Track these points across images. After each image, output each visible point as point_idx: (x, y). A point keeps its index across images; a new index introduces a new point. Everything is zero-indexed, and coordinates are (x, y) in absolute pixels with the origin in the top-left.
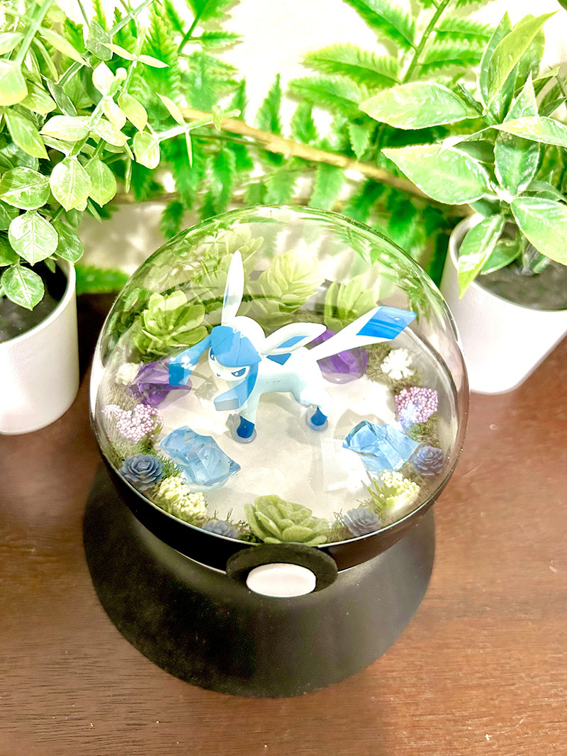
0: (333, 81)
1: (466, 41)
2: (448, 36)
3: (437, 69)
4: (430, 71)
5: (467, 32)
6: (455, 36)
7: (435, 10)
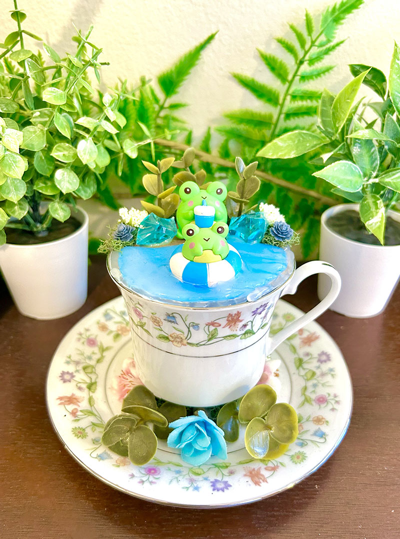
0: (239, 128)
1: (309, 101)
2: (298, 98)
3: (296, 118)
4: (292, 119)
5: (309, 95)
6: (302, 98)
7: (287, 84)
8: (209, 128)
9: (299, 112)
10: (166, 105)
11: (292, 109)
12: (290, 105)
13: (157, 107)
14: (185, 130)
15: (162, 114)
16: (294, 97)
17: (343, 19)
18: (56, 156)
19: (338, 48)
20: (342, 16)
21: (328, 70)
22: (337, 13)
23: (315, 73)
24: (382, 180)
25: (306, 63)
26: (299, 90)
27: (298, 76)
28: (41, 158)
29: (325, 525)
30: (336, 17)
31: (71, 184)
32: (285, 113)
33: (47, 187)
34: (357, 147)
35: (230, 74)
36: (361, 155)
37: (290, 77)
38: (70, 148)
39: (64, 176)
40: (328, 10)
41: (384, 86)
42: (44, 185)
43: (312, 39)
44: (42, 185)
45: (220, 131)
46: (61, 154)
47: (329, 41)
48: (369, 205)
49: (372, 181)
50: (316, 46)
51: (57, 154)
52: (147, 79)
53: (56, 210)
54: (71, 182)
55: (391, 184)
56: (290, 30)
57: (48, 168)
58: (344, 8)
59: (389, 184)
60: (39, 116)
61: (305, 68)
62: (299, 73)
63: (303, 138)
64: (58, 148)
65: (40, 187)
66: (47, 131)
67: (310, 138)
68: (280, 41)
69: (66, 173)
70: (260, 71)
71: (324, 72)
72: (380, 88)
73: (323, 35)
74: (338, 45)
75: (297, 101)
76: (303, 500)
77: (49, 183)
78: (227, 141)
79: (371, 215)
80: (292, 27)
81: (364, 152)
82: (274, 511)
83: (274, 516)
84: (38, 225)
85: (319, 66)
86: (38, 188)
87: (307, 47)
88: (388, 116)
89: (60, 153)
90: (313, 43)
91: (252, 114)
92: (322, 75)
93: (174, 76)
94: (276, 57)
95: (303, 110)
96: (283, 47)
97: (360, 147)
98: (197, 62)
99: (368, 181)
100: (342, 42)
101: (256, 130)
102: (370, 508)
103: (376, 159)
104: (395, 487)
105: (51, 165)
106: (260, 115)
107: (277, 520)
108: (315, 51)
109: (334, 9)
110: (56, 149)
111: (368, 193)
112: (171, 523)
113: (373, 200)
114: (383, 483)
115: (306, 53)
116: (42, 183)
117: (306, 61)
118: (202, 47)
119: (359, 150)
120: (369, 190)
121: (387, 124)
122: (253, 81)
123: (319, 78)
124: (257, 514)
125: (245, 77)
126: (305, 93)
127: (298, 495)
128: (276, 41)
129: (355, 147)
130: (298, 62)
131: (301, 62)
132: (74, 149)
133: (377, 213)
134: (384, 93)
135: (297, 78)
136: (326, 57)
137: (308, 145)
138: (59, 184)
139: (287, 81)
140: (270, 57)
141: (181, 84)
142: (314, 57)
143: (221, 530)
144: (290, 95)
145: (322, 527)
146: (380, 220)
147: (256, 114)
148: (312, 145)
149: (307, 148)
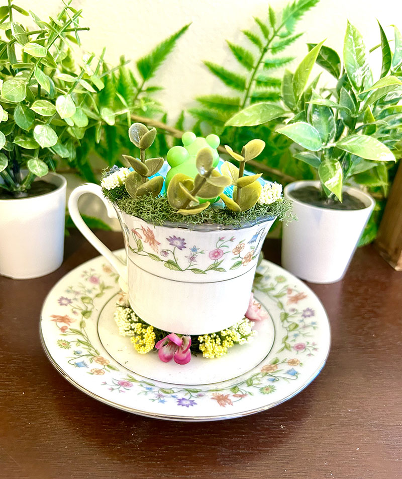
1: (272, 87)
2: (262, 84)
5: (273, 82)
6: (266, 84)
7: (253, 70)
8: (183, 112)
9: (263, 97)
10: (144, 88)
11: (257, 93)
12: (255, 90)
13: (135, 90)
14: (161, 111)
15: (140, 97)
16: (259, 83)
17: (302, 15)
18: (36, 110)
19: (297, 40)
20: (300, 12)
21: (288, 60)
22: (296, 9)
23: (278, 62)
24: (339, 144)
25: (269, 51)
26: (264, 77)
27: (262, 62)
28: (21, 112)
29: (290, 462)
30: (295, 13)
31: (49, 140)
32: (251, 97)
33: (26, 143)
34: (316, 115)
35: (202, 62)
36: (319, 123)
37: (255, 65)
38: (50, 104)
39: (43, 132)
40: (288, 6)
41: (339, 68)
42: (24, 140)
43: (274, 30)
44: (21, 140)
45: (192, 112)
46: (40, 109)
47: (289, 33)
48: (328, 168)
49: (330, 145)
50: (277, 36)
51: (36, 108)
52: (126, 60)
53: (35, 166)
54: (49, 137)
55: (347, 147)
56: (255, 24)
57: (28, 123)
58: (303, 5)
59: (345, 147)
60: (22, 75)
61: (269, 56)
62: (263, 60)
63: (267, 109)
64: (37, 104)
65: (20, 142)
66: (27, 85)
67: (273, 109)
68: (247, 34)
69: (45, 129)
70: (229, 61)
71: (285, 62)
72: (335, 69)
73: (284, 26)
74: (297, 37)
75: (262, 86)
76: (269, 439)
77: (29, 140)
78: (198, 123)
79: (329, 176)
80: (257, 21)
81: (323, 119)
82: (239, 449)
83: (239, 454)
84: (18, 185)
85: (281, 55)
86: (18, 142)
87: (270, 36)
88: (343, 90)
89: (39, 107)
90: (275, 33)
91: (222, 99)
92: (283, 64)
93: (152, 61)
94: (243, 48)
95: (267, 96)
96: (250, 39)
97: (318, 115)
98: (172, 49)
99: (326, 145)
100: (300, 35)
101: (225, 114)
102: (335, 446)
103: (333, 126)
104: (359, 427)
105: (31, 121)
106: (228, 99)
107: (242, 458)
108: (277, 40)
109: (294, 6)
110: (36, 104)
111: (326, 159)
112: (133, 461)
113: (331, 163)
114: (346, 424)
115: (270, 41)
116: (22, 138)
117: (269, 49)
118: (177, 36)
119: (318, 118)
120: (326, 156)
121: (342, 97)
122: (222, 69)
123: (281, 67)
124: (222, 452)
125: (215, 65)
126: (269, 80)
127: (264, 435)
128: (242, 34)
129: (314, 115)
130: (262, 50)
131: (265, 50)
132: (53, 105)
133: (335, 174)
134: (339, 74)
135: (262, 65)
136: (287, 47)
137: (271, 114)
138: (38, 138)
139: (253, 67)
140: (238, 48)
141: (157, 68)
142: (276, 46)
143: (184, 467)
144: (256, 80)
145: (288, 464)
146: (338, 179)
147: (225, 99)
148: (274, 115)
149: (271, 118)
